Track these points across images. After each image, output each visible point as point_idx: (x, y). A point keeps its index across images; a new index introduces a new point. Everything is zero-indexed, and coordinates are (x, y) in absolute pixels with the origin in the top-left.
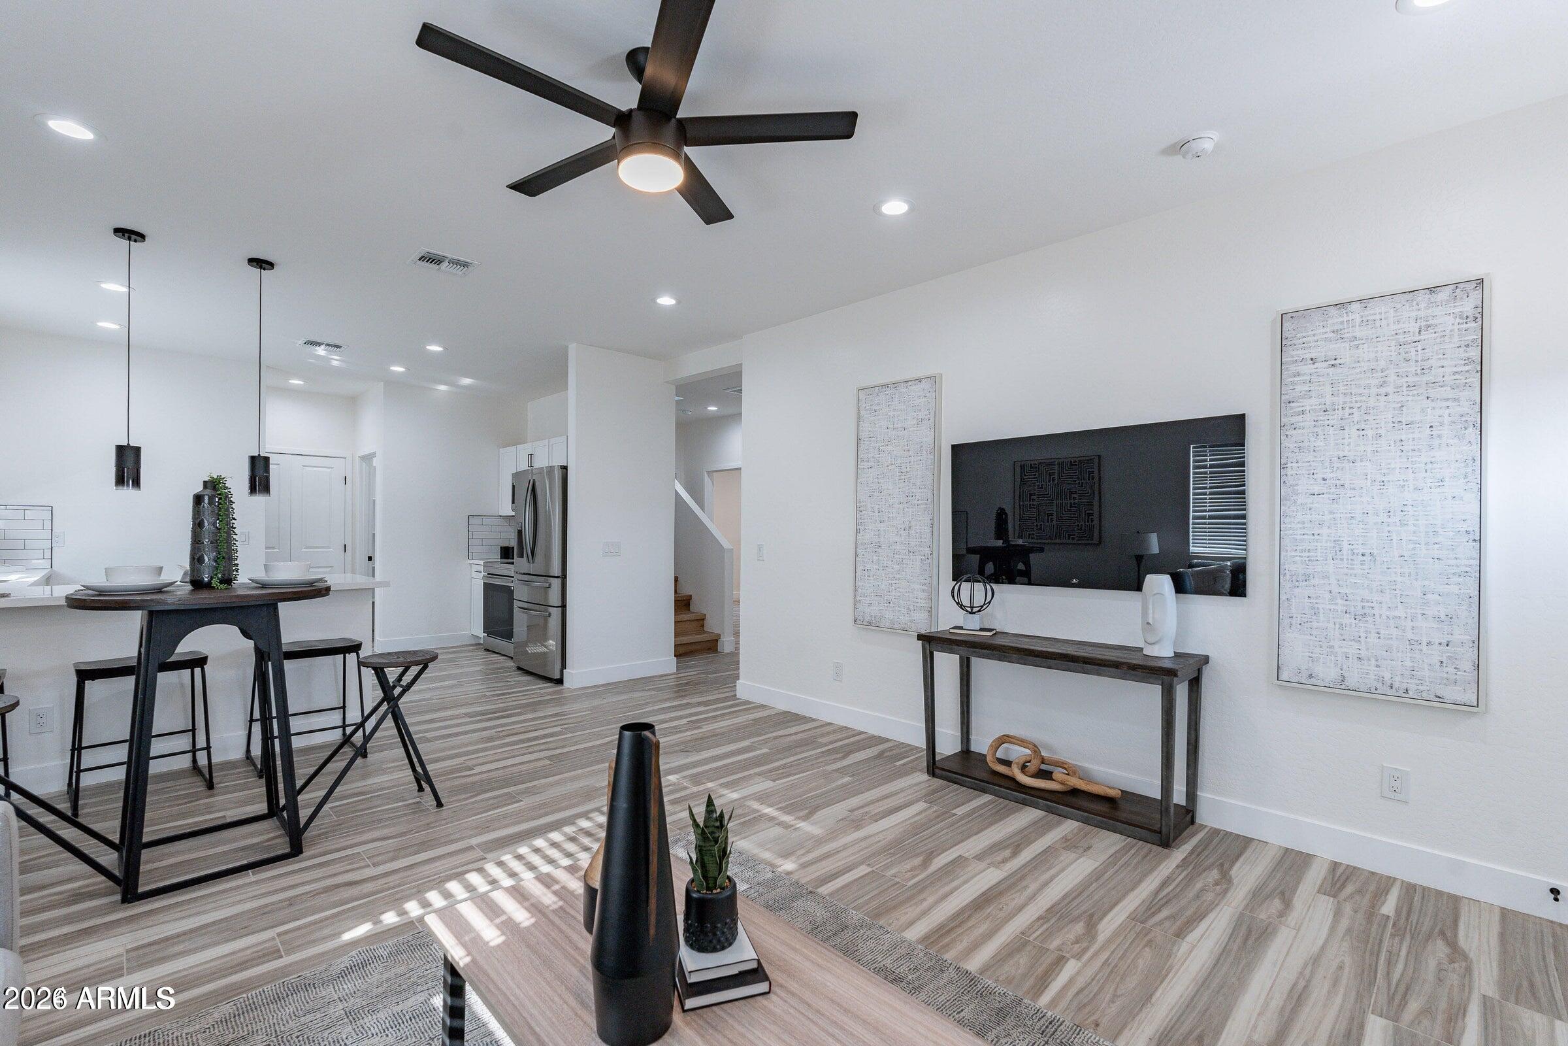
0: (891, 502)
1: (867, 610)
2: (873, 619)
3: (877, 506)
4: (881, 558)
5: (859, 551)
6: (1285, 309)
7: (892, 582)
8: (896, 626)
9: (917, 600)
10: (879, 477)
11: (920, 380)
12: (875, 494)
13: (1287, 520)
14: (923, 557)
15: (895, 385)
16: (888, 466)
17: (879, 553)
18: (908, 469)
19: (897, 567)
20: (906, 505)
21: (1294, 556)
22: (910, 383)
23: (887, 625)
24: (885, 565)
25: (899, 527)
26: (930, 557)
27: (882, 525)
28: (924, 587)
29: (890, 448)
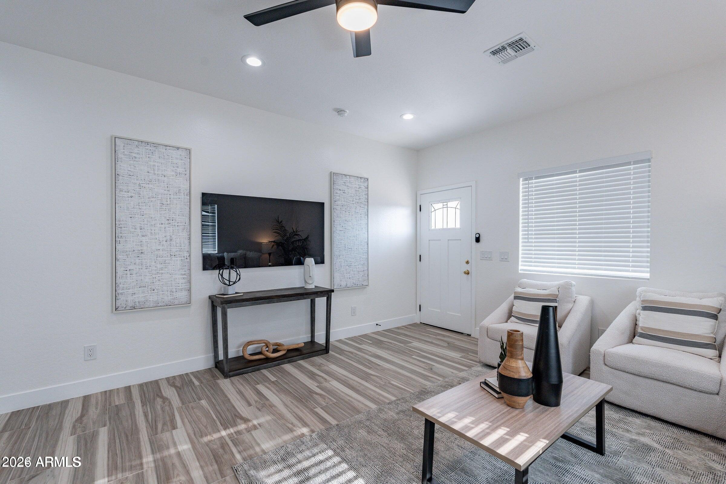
0: (153, 223)
1: (130, 298)
2: (137, 304)
3: (139, 225)
4: (143, 261)
5: (118, 257)
6: (334, 171)
7: (156, 276)
8: (160, 304)
9: (178, 285)
10: (140, 204)
11: (178, 148)
12: (136, 216)
13: (335, 238)
14: (183, 258)
15: (156, 145)
16: (149, 198)
17: (142, 257)
18: (169, 203)
19: (159, 266)
20: (168, 226)
21: (337, 250)
22: (168, 148)
23: (152, 305)
24: (148, 265)
25: (161, 239)
26: (188, 257)
27: (144, 238)
28: (184, 276)
29: (151, 186)
